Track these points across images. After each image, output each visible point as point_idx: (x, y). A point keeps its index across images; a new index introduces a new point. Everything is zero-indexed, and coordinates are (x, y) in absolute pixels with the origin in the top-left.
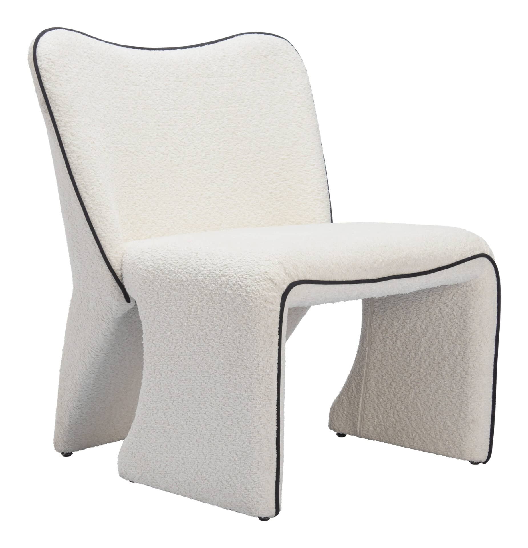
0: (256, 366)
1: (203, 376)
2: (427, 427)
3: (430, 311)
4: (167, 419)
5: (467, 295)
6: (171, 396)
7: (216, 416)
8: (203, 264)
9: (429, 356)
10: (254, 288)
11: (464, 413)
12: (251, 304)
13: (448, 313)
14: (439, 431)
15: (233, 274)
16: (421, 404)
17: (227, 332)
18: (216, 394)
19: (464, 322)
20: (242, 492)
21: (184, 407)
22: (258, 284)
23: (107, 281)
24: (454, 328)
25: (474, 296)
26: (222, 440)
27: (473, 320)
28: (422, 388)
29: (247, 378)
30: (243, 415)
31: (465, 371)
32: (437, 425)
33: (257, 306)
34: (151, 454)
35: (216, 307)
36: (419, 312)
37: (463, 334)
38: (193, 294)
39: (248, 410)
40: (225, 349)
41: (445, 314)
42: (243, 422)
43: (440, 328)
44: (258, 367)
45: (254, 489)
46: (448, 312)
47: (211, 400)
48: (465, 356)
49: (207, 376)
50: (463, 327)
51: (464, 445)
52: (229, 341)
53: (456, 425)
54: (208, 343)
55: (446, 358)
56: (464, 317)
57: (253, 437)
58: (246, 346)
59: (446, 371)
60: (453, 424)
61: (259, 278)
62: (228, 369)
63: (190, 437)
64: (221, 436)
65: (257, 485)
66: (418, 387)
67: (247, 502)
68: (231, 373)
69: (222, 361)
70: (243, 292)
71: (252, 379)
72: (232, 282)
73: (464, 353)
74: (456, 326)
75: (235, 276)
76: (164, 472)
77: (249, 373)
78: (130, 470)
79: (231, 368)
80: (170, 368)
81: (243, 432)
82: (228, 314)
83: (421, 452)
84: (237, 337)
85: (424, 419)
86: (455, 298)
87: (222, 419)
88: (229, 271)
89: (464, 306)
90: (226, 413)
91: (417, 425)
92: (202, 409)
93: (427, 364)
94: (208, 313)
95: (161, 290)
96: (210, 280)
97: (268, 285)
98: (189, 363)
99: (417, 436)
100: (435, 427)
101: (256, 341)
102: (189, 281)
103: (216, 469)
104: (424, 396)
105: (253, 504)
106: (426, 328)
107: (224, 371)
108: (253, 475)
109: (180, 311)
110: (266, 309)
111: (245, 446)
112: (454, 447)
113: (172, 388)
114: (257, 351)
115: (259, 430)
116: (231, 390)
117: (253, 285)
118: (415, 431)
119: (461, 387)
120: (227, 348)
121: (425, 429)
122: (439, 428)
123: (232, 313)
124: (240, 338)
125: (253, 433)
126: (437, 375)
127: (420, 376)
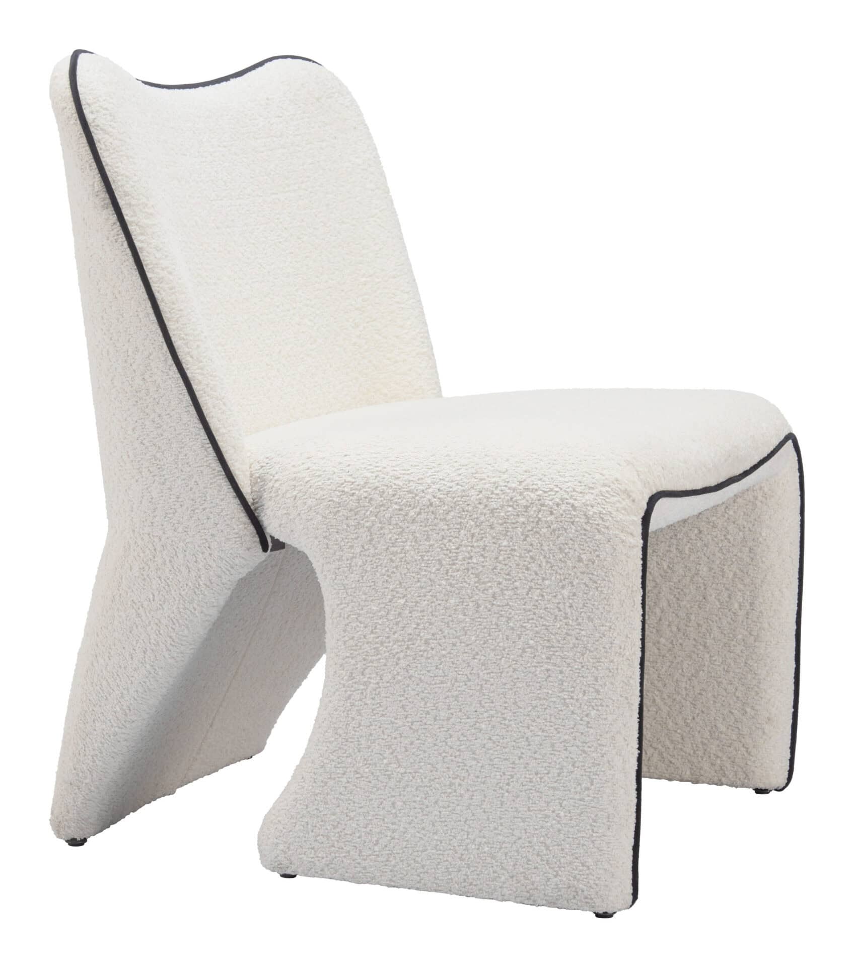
0: (607, 646)
1: (485, 672)
2: (677, 737)
3: (679, 537)
4: (396, 756)
5: (756, 505)
6: (405, 713)
7: (514, 741)
8: (476, 473)
9: (677, 615)
10: (602, 510)
11: (752, 708)
12: (597, 537)
13: (715, 539)
14: (702, 742)
15: (552, 486)
16: (663, 699)
17: (541, 589)
18: (515, 703)
19: (750, 552)
20: (573, 872)
21: (438, 730)
22: (606, 502)
23: (227, 515)
24: (730, 563)
25: (769, 506)
26: (529, 783)
27: (768, 547)
28: (663, 670)
29: (587, 669)
30: (578, 734)
31: (752, 635)
32: (697, 733)
33: (609, 541)
34: (356, 822)
35: (516, 548)
36: (654, 540)
37: (747, 573)
38: (458, 526)
39: (590, 725)
40: (537, 620)
41: (710, 540)
42: (578, 747)
43: (700, 564)
44: (610, 648)
45: (600, 863)
46: (716, 537)
47: (503, 714)
48: (753, 609)
49: (495, 670)
50: (748, 560)
51: (754, 762)
52: (548, 606)
53: (737, 730)
54: (498, 613)
55: (714, 616)
56: (750, 544)
57: (598, 773)
58: (585, 613)
59: (714, 638)
60: (730, 728)
61: (607, 491)
62: (544, 656)
63: (451, 785)
64: (527, 776)
65: (606, 856)
66: (657, 670)
67: (585, 888)
68: (552, 661)
69: (531, 642)
70: (580, 518)
71: (597, 670)
72: (552, 500)
73: (751, 604)
74: (734, 560)
75: (557, 489)
76: (387, 852)
77: (591, 660)
78: (300, 856)
79: (551, 653)
80: (403, 663)
81: (576, 765)
82: (545, 557)
83: (664, 782)
84: (566, 597)
85: (671, 724)
86: (731, 513)
87: (529, 745)
88: (539, 482)
89: (750, 525)
90: (540, 733)
91: (654, 736)
92: (480, 732)
93: (674, 629)
94: (497, 558)
95: (380, 525)
96: (499, 500)
97: (624, 503)
98: (452, 651)
99: (656, 755)
100: (693, 736)
101: (606, 603)
102: (448, 505)
103: (513, 835)
104: (668, 685)
105: (598, 889)
106: (671, 566)
107: (535, 661)
108: (597, 839)
109: (429, 560)
110: (624, 546)
111: (582, 789)
112: (733, 767)
113: (410, 700)
114: (609, 620)
115: (610, 759)
116: (550, 692)
117: (598, 504)
118: (651, 746)
119: (746, 663)
120: (541, 618)
121: (672, 742)
122: (702, 738)
123: (554, 556)
124: (573, 599)
125: (599, 765)
126: (695, 646)
127: (659, 649)
